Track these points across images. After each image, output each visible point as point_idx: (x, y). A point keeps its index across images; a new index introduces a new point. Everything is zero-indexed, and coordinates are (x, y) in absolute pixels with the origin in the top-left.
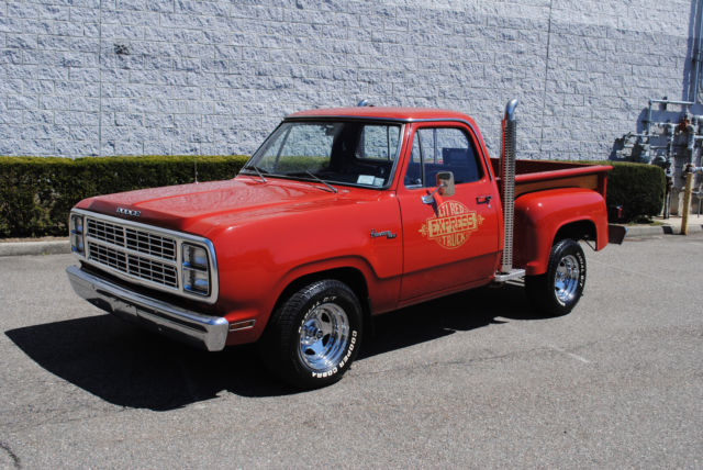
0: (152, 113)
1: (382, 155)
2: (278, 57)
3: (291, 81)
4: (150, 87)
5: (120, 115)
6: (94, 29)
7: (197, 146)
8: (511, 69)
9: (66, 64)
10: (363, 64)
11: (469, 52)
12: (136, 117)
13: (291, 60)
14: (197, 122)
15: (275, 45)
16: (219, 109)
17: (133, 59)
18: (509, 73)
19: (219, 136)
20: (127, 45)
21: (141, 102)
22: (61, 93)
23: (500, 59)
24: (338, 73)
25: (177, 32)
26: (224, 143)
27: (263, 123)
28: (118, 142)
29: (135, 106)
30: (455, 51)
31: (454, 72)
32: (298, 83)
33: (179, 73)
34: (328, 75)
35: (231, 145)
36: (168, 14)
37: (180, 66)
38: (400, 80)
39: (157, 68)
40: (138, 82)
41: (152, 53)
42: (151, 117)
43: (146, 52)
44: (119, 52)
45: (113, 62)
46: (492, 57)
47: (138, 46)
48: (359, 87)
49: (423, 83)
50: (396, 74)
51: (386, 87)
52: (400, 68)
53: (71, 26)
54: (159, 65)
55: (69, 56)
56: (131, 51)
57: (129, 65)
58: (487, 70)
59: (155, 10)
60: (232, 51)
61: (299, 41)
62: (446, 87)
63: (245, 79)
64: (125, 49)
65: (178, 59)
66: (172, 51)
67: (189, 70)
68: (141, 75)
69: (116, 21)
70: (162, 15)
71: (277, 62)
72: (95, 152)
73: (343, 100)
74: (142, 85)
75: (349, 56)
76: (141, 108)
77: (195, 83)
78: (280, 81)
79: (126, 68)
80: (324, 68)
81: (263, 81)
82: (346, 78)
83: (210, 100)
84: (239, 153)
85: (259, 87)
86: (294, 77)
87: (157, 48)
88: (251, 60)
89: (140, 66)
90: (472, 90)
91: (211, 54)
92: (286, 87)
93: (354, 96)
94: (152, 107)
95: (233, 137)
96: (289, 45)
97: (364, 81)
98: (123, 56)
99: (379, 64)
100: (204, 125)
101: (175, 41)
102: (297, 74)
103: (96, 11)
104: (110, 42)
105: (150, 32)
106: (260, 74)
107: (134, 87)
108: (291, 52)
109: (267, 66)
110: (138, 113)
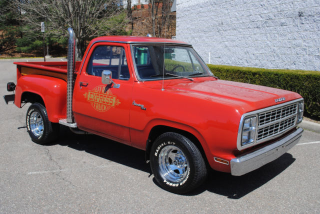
0: (311, 47)
4: (311, 33)
5: (298, 48)
6: (292, 5)
9: (282, 25)
12: (305, 49)
17: (305, 18)
20: (303, 11)
21: (307, 41)
22: (280, 39)
28: (297, 63)
29: (305, 44)
39: (315, 22)
40: (306, 31)
41: (313, 14)
42: (311, 49)
43: (310, 14)
44: (300, 16)
45: (298, 21)
47: (307, 12)
53: (285, 6)
54: (315, 20)
55: (283, 21)
56: (304, 14)
57: (304, 22)
64: (302, 13)
68: (308, 26)
74: (308, 32)
76: (307, 45)
79: (303, 24)
87: (315, 10)
89: (308, 22)
94: (311, 44)
98: (302, 17)
104: (297, 10)
105: (313, 3)
107: (305, 33)
110: (305, 48)
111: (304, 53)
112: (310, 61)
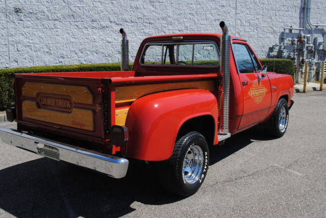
0: (36, 44)
1: (157, 60)
2: (102, 12)
3: (109, 24)
4: (35, 30)
5: (19, 45)
7: (62, 60)
8: (219, 15)
10: (146, 14)
11: (199, 6)
12: (28, 46)
13: (109, 13)
14: (62, 48)
15: (100, 6)
16: (73, 40)
17: (25, 15)
18: (218, 16)
19: (74, 54)
20: (21, 8)
21: (30, 38)
23: (213, 10)
24: (133, 19)
26: (77, 58)
27: (96, 46)
28: (19, 60)
29: (27, 40)
30: (191, 6)
31: (192, 17)
32: (113, 25)
33: (50, 22)
34: (128, 20)
35: (80, 59)
37: (50, 18)
38: (165, 22)
39: (38, 19)
40: (28, 28)
41: (35, 11)
42: (37, 46)
43: (31, 11)
44: (17, 12)
45: (14, 17)
46: (210, 9)
47: (27, 8)
48: (145, 26)
49: (177, 23)
50: (163, 19)
51: (158, 26)
52: (164, 16)
54: (39, 18)
56: (23, 11)
57: (22, 18)
58: (207, 15)
60: (78, 9)
61: (112, 3)
62: (187, 25)
63: (85, 24)
64: (20, 10)
65: (50, 15)
66: (45, 10)
67: (55, 20)
68: (30, 24)
71: (102, 14)
72: (7, 66)
73: (136, 33)
74: (30, 29)
75: (139, 10)
76: (31, 41)
77: (59, 27)
78: (104, 24)
79: (21, 20)
80: (126, 16)
81: (95, 24)
82: (137, 21)
83: (68, 35)
84: (85, 63)
85: (93, 28)
86: (111, 22)
87: (37, 9)
88: (88, 14)
89: (29, 19)
90: (201, 26)
91: (67, 11)
92: (107, 27)
93: (142, 31)
94: (37, 41)
95: (81, 54)
96: (107, 5)
97: (147, 23)
98: (19, 14)
99: (154, 14)
100: (65, 49)
101: (47, 5)
102: (112, 20)
104: (12, 6)
106: (93, 21)
107: (26, 30)
108: (109, 9)
109: (96, 17)
110: (29, 44)
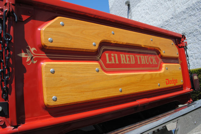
4: (194, 44)
6: (177, 31)
17: (188, 36)
21: (192, 50)
25: (198, 20)
29: (191, 52)
36: (194, 15)
39: (194, 36)
40: (190, 43)
41: (192, 31)
42: (196, 55)
43: (190, 32)
47: (188, 31)
54: (195, 35)
59: (190, 16)
64: (185, 33)
66: (198, 28)
68: (190, 40)
69: (182, 25)
70: (192, 17)
74: (192, 44)
76: (192, 53)
87: (193, 29)
89: (190, 38)
94: (196, 51)
101: (198, 23)
103: (176, 25)
105: (190, 24)
110: (192, 55)
111: (192, 59)
112: (197, 63)
